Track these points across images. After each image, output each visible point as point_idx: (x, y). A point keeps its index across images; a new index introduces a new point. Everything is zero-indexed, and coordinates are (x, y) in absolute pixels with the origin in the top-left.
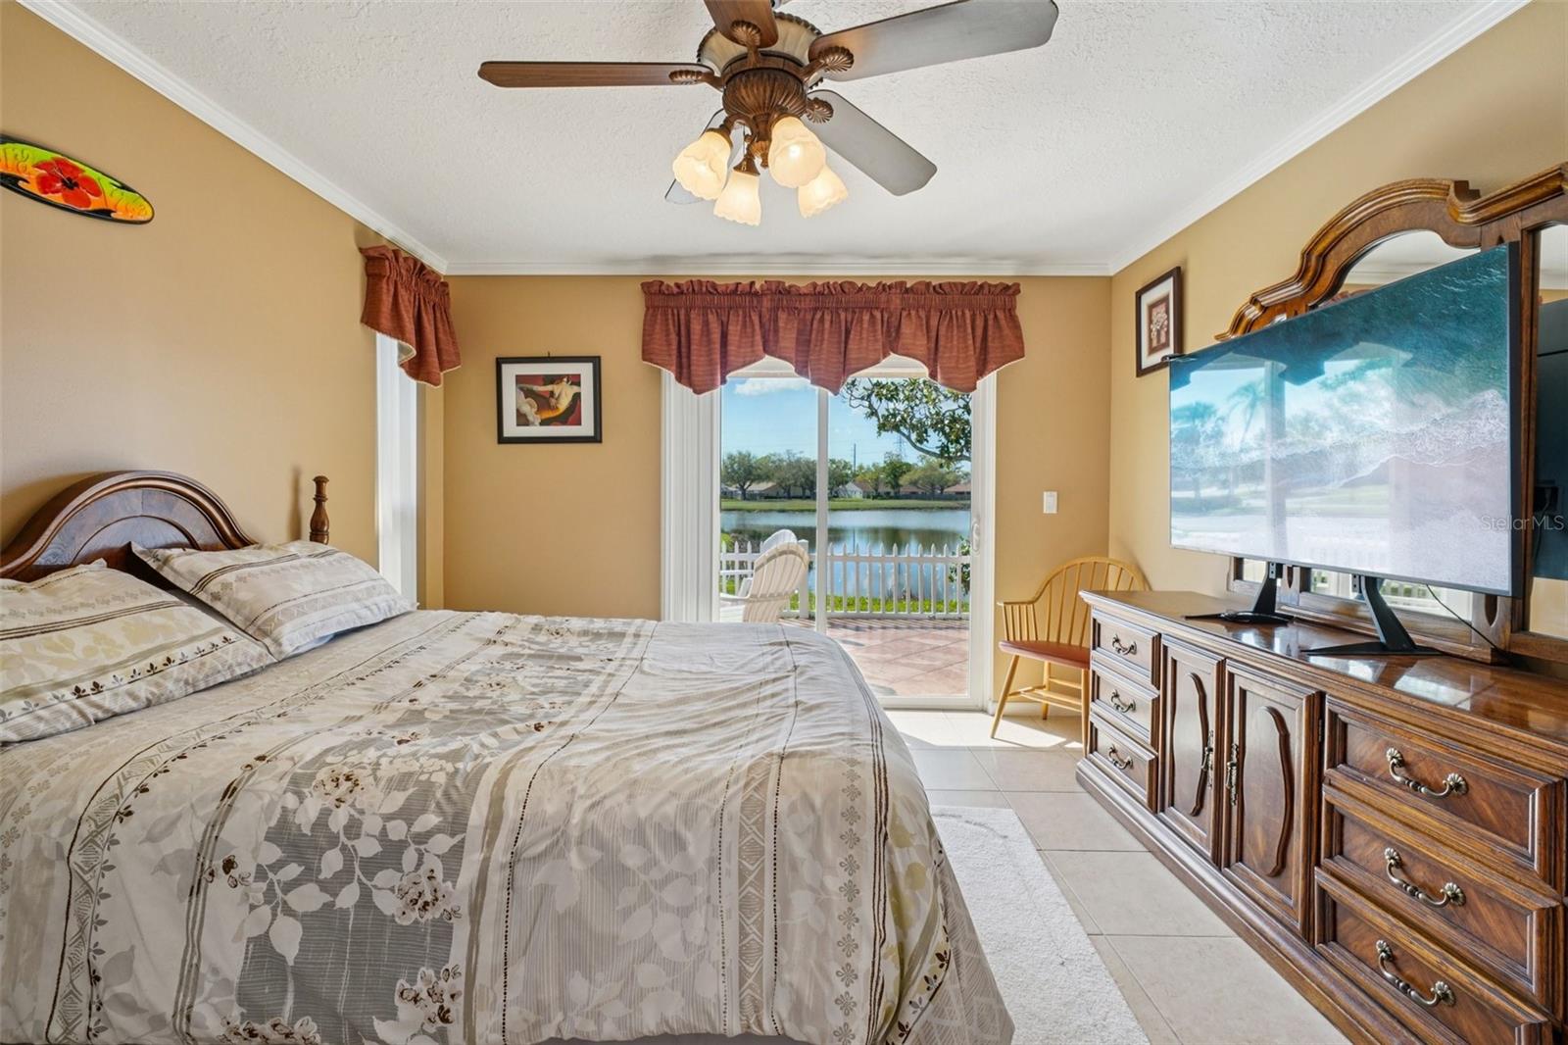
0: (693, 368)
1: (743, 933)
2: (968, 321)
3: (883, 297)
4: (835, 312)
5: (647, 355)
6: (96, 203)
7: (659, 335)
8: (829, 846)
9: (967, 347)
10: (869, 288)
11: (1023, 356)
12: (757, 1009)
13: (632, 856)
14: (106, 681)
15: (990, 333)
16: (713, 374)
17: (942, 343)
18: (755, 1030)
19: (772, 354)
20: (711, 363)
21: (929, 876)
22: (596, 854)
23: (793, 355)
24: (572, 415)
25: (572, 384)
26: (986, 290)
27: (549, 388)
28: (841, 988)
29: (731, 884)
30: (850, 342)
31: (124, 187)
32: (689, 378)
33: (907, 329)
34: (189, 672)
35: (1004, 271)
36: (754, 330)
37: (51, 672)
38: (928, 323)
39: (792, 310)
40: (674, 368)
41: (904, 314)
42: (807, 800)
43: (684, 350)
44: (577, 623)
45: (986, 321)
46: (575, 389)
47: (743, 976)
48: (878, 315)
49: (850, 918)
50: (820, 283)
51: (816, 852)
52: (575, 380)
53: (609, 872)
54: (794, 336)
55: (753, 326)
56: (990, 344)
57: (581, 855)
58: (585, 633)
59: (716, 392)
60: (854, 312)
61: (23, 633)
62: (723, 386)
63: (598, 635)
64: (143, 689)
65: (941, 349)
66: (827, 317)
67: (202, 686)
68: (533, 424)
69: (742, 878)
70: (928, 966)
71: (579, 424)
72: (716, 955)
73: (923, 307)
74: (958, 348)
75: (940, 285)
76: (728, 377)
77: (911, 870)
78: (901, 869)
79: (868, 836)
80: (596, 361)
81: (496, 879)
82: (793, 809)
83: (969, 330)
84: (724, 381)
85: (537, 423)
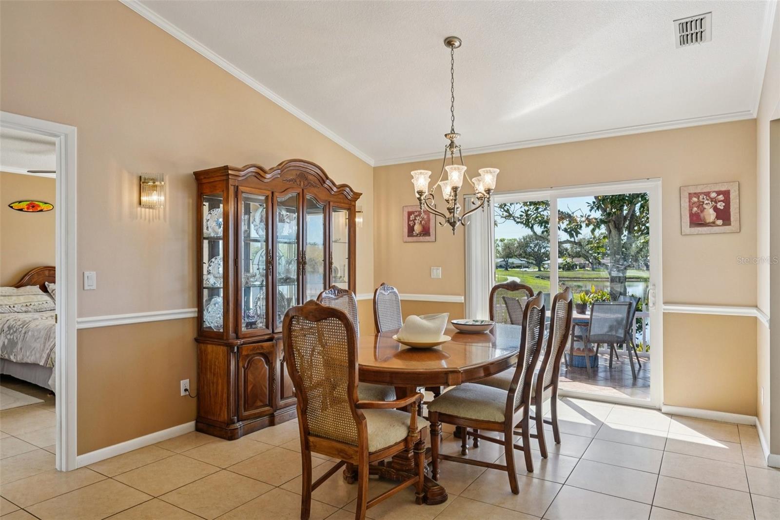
6: (39, 209)
14: (16, 306)
31: (46, 203)
34: (35, 307)
37: (6, 302)
61: (5, 296)
64: (24, 309)
67: (38, 311)
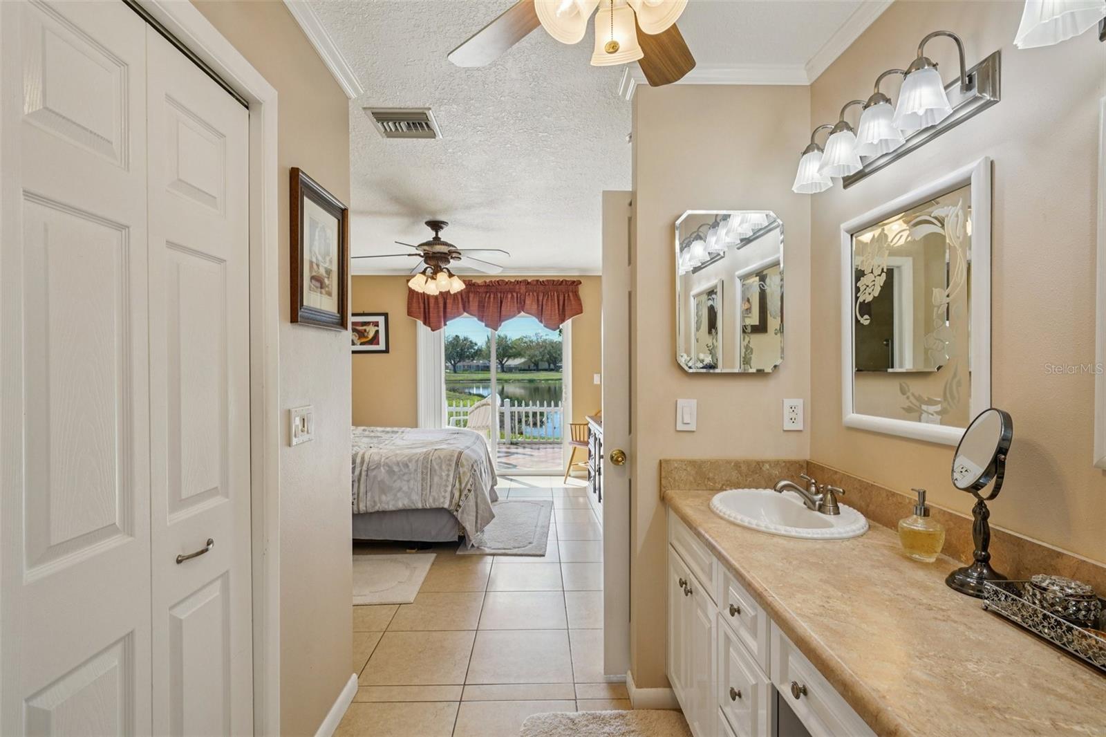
0: (431, 319)
1: (422, 485)
2: (556, 298)
3: (517, 287)
4: (495, 294)
5: (410, 313)
7: (415, 305)
8: (444, 467)
9: (555, 309)
10: (511, 282)
11: (582, 312)
12: (426, 502)
13: (396, 469)
15: (566, 305)
16: (440, 322)
17: (544, 307)
18: (425, 507)
19: (467, 312)
20: (439, 317)
21: (469, 474)
22: (387, 468)
23: (476, 313)
24: (375, 340)
25: (375, 326)
26: (564, 283)
27: (364, 328)
28: (443, 494)
29: (420, 475)
30: (502, 307)
32: (429, 323)
33: (528, 302)
35: (572, 274)
36: (458, 303)
38: (538, 300)
39: (476, 293)
40: (422, 319)
41: (527, 294)
42: (440, 458)
43: (427, 310)
44: (379, 429)
45: (564, 297)
46: (376, 328)
47: (422, 494)
48: (515, 295)
49: (447, 480)
50: (488, 281)
51: (441, 467)
52: (376, 324)
53: (391, 472)
54: (477, 304)
55: (458, 300)
56: (566, 308)
57: (384, 469)
58: (383, 431)
59: (442, 330)
60: (504, 293)
62: (445, 327)
63: (388, 432)
65: (544, 310)
66: (492, 296)
68: (356, 345)
69: (422, 473)
70: (466, 492)
71: (378, 344)
72: (416, 490)
73: (536, 291)
74: (551, 309)
75: (543, 281)
76: (447, 323)
77: (464, 472)
78: (461, 472)
79: (454, 465)
80: (386, 315)
81: (364, 474)
82: (436, 458)
83: (556, 302)
84: (445, 325)
85: (359, 343)
